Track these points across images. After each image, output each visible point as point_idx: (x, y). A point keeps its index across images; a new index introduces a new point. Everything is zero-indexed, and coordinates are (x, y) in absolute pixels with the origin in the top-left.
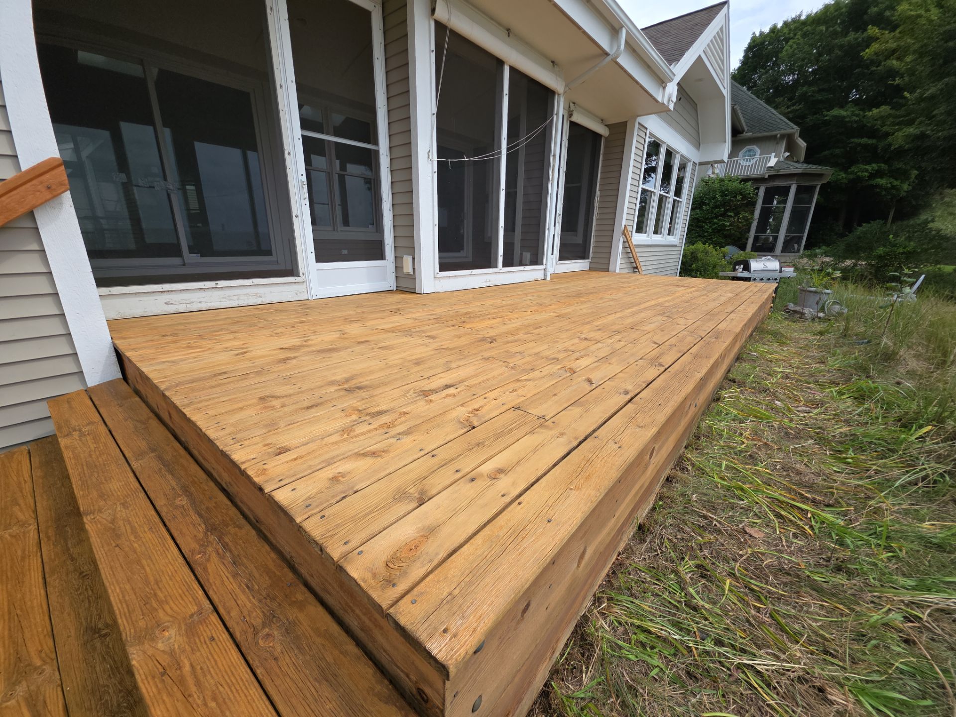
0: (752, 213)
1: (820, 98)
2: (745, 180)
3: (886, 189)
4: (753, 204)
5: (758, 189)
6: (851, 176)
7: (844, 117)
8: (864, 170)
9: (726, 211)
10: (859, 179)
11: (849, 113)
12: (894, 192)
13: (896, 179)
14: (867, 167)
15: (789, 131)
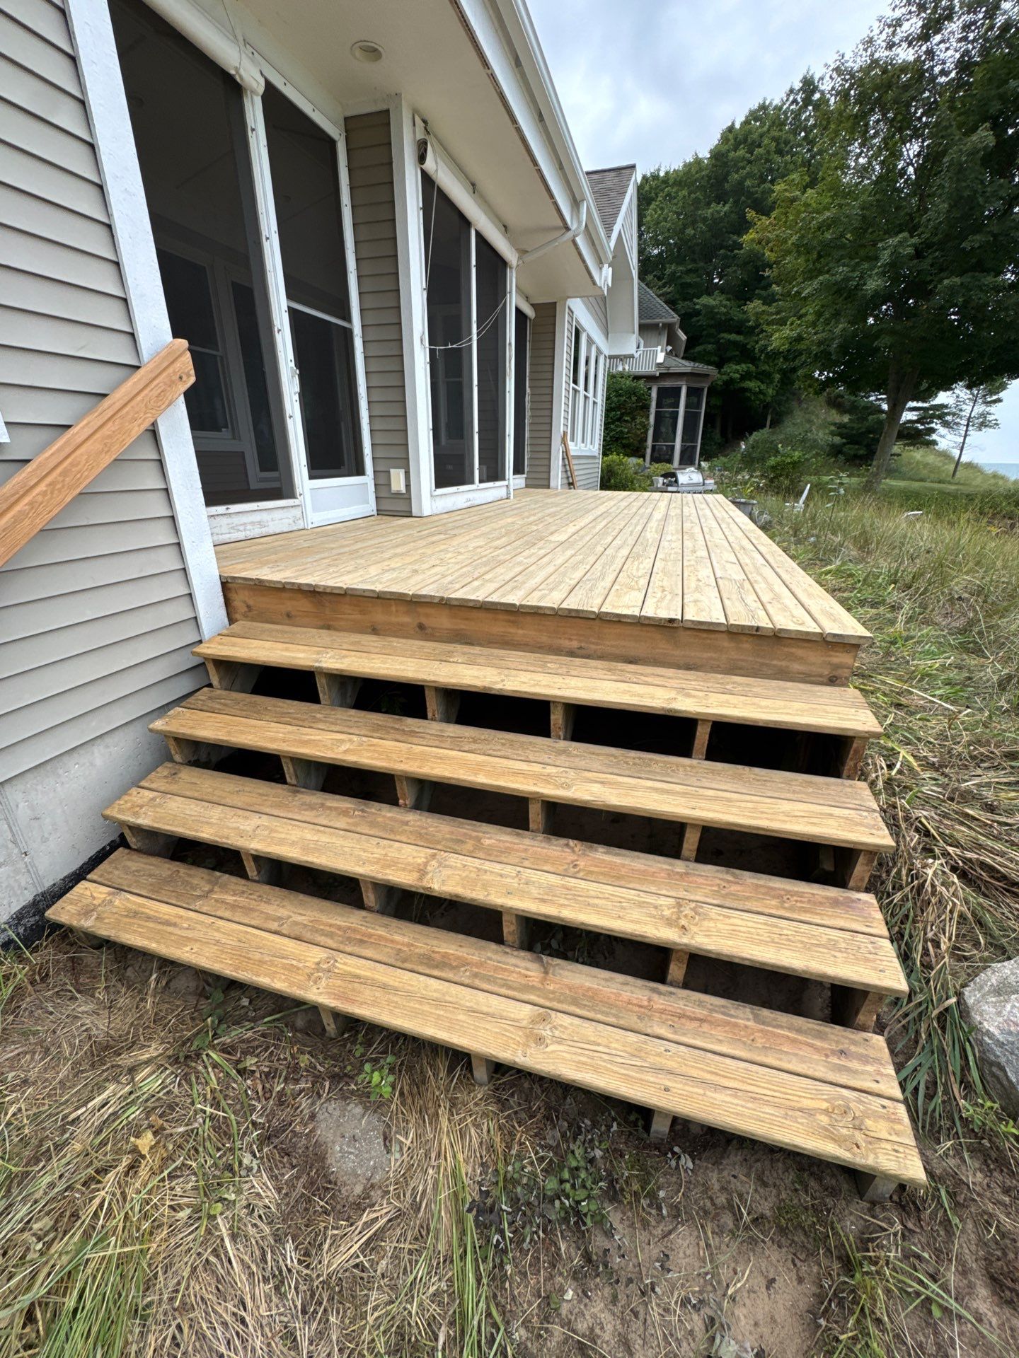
0: (648, 417)
1: (689, 281)
2: (637, 378)
3: (755, 394)
4: (646, 407)
5: (650, 389)
6: (725, 378)
7: (713, 307)
8: (734, 370)
9: (622, 414)
10: (732, 380)
11: (717, 303)
12: (761, 396)
13: (763, 383)
14: (738, 367)
15: (670, 320)
